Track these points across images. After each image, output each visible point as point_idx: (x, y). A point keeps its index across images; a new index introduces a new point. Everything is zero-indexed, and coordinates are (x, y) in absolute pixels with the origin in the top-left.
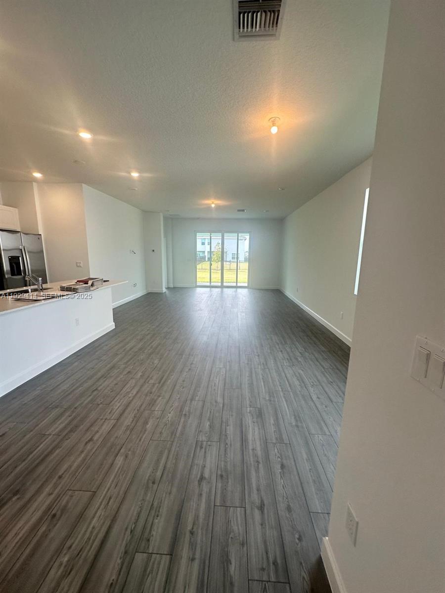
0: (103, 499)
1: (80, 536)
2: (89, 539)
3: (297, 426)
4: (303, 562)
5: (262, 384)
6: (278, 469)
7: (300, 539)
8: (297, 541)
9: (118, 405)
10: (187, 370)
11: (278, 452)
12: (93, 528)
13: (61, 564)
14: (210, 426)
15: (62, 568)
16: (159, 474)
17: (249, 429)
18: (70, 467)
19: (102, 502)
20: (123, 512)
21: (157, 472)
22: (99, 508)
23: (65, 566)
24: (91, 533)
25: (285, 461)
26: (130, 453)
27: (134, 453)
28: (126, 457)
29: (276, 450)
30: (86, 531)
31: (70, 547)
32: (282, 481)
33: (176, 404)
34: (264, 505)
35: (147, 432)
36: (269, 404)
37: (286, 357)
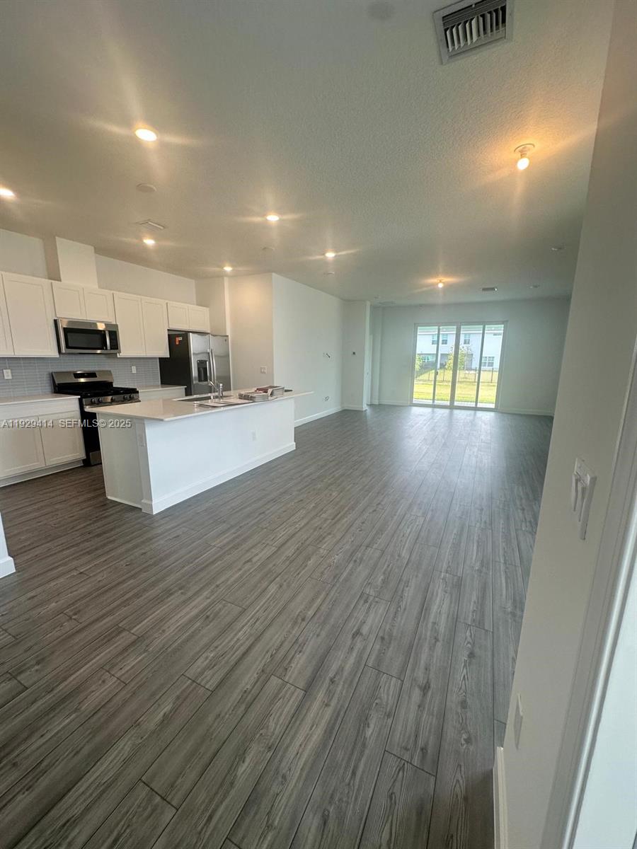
0: (251, 619)
1: (227, 641)
2: (233, 646)
3: (513, 614)
4: (462, 764)
5: (475, 548)
6: (463, 656)
7: (468, 741)
8: (463, 742)
9: (283, 534)
10: (371, 511)
11: (471, 636)
12: (238, 639)
13: (207, 658)
14: (384, 581)
15: (208, 661)
16: (310, 613)
17: (436, 599)
18: (228, 580)
19: (249, 621)
20: (267, 635)
21: (309, 610)
22: (246, 624)
23: (211, 660)
24: (236, 642)
25: (477, 650)
26: (285, 583)
27: (289, 586)
28: (281, 586)
29: (468, 634)
30: (232, 639)
31: (216, 647)
32: (465, 671)
33: (347, 547)
34: (429, 687)
35: (306, 569)
36: (476, 576)
37: (528, 520)
